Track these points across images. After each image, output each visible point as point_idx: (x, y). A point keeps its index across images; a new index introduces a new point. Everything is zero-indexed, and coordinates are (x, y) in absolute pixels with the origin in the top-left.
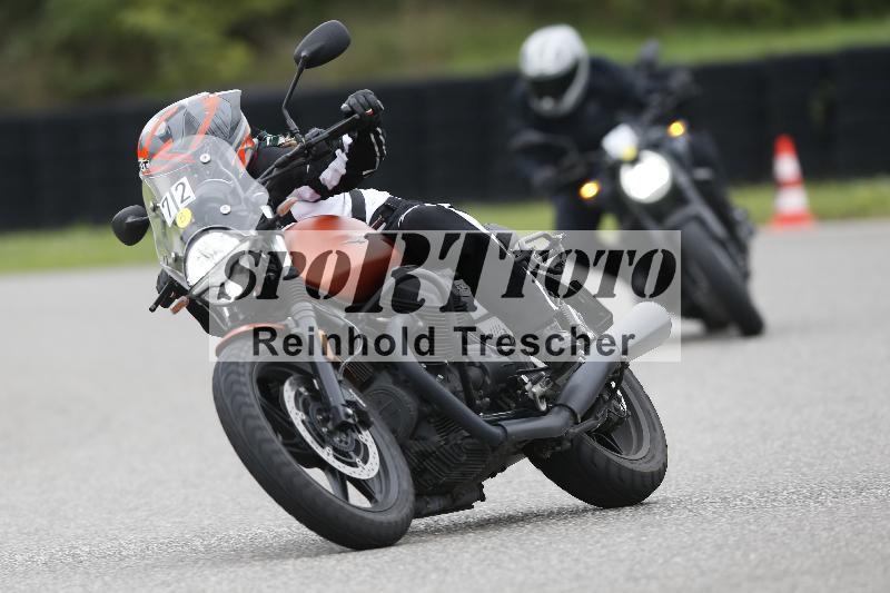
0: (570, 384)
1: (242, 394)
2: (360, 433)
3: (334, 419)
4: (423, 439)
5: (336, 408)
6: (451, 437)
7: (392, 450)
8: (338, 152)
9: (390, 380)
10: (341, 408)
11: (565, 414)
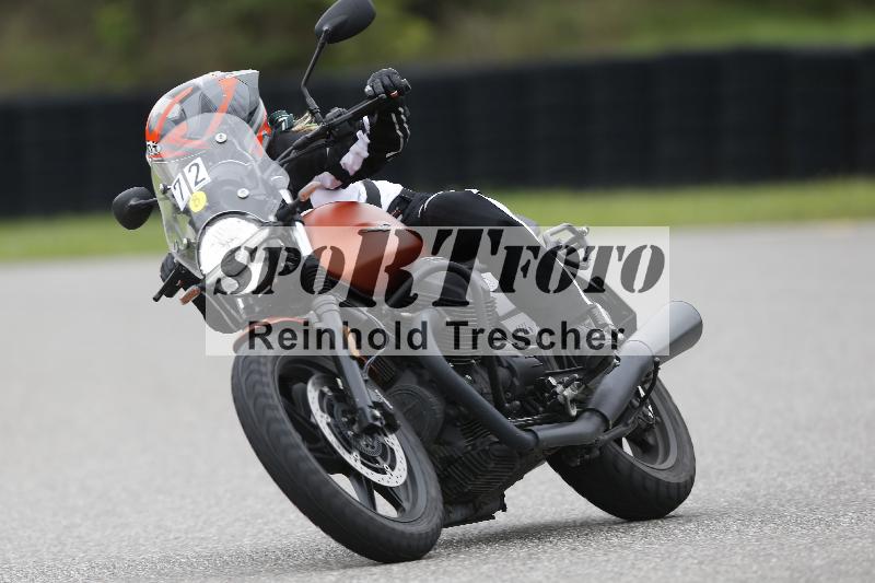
0: (601, 388)
1: (265, 395)
2: (386, 435)
3: (360, 422)
4: (449, 444)
5: (362, 409)
6: (478, 442)
7: (418, 454)
8: (359, 133)
9: (414, 380)
10: (368, 410)
11: (596, 420)
